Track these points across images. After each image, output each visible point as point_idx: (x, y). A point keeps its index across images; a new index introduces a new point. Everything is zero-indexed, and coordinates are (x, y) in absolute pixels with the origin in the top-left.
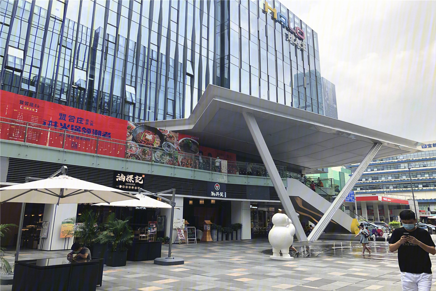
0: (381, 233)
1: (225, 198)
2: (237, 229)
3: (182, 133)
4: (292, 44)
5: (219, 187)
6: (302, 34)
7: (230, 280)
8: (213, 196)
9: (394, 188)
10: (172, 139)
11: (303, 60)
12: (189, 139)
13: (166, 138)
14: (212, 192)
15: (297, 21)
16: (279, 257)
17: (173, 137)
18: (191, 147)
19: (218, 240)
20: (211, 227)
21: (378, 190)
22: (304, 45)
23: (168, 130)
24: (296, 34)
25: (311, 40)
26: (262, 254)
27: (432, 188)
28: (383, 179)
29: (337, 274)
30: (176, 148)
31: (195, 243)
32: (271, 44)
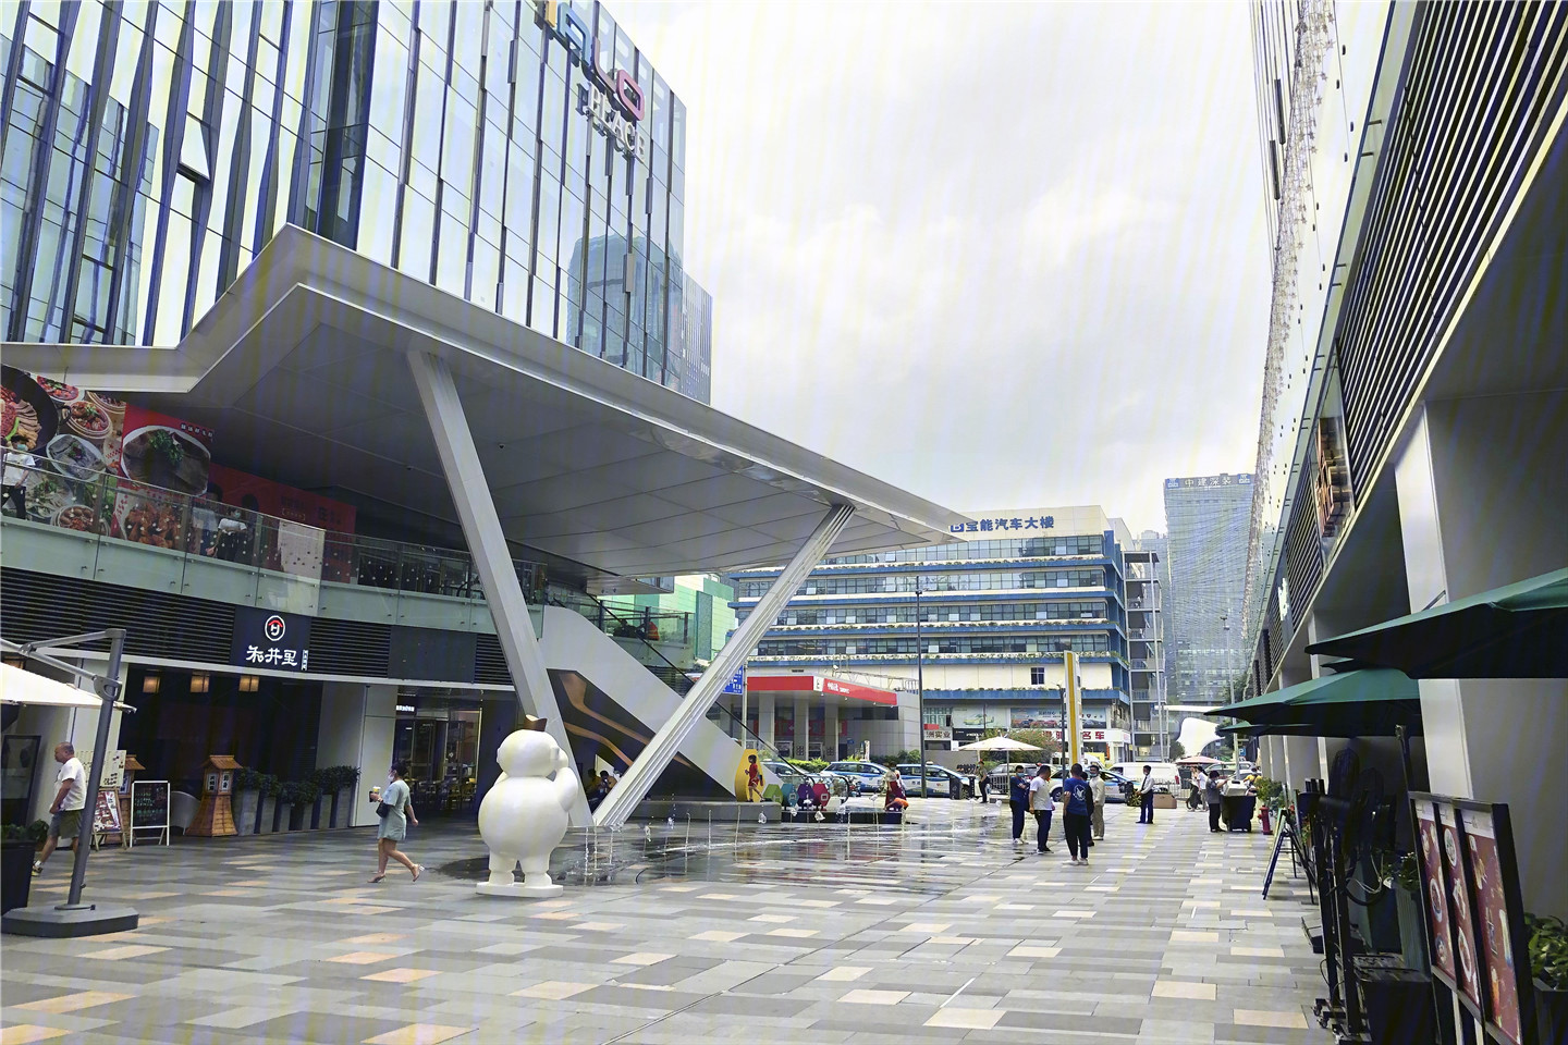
0: (824, 797)
1: (304, 671)
2: (339, 790)
3: (140, 406)
4: (597, 127)
5: (281, 629)
6: (636, 99)
7: (347, 978)
8: (257, 665)
9: (859, 652)
10: (96, 425)
11: (629, 193)
12: (172, 430)
13: (67, 420)
14: (250, 647)
15: (624, 50)
16: (511, 887)
17: (99, 416)
18: (176, 466)
19: (257, 830)
20: (234, 782)
21: (813, 657)
22: (638, 142)
23: (82, 385)
24: (616, 96)
25: (662, 125)
26: (443, 876)
27: (964, 656)
28: (831, 622)
29: (719, 936)
30: (108, 462)
31: (164, 842)
32: (525, 111)
